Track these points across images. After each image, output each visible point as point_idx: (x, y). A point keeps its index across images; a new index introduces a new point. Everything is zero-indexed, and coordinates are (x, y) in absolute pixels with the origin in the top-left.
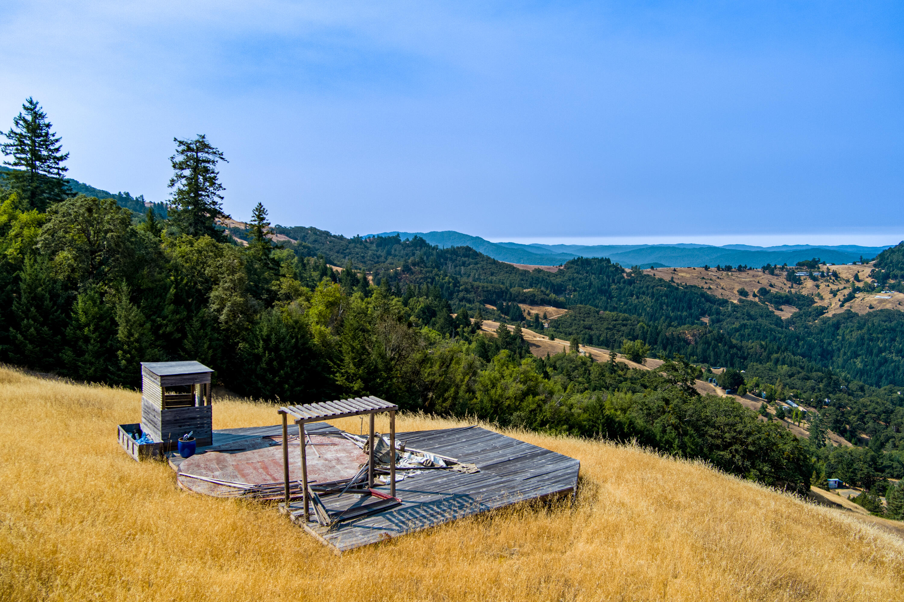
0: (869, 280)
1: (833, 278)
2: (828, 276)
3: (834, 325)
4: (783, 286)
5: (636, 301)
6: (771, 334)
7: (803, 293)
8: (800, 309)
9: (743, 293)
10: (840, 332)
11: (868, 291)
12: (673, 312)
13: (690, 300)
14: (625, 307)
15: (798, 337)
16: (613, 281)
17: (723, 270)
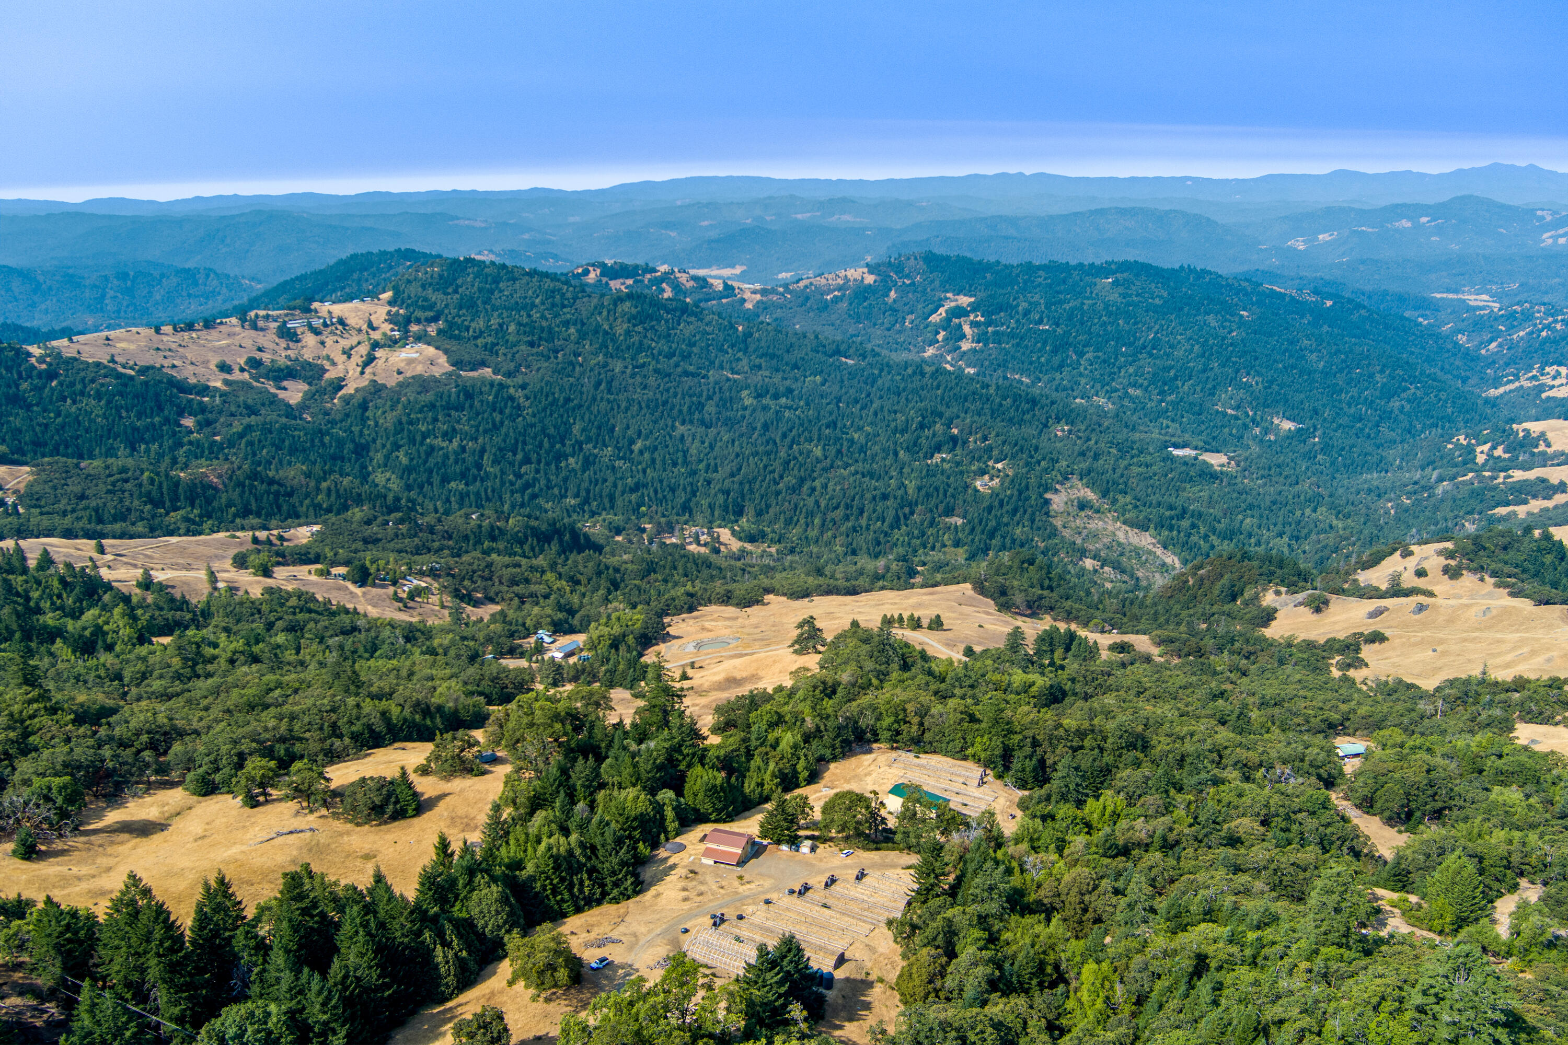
0: (387, 327)
1: (340, 327)
2: (333, 324)
3: (360, 406)
4: (276, 348)
5: (74, 409)
6: (287, 433)
7: (306, 357)
8: (310, 384)
9: (224, 368)
10: (369, 414)
11: (390, 346)
12: (139, 419)
13: (157, 395)
14: (59, 420)
15: (320, 431)
16: (20, 376)
17: (182, 330)
